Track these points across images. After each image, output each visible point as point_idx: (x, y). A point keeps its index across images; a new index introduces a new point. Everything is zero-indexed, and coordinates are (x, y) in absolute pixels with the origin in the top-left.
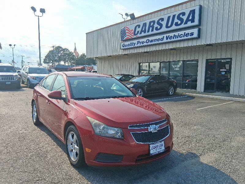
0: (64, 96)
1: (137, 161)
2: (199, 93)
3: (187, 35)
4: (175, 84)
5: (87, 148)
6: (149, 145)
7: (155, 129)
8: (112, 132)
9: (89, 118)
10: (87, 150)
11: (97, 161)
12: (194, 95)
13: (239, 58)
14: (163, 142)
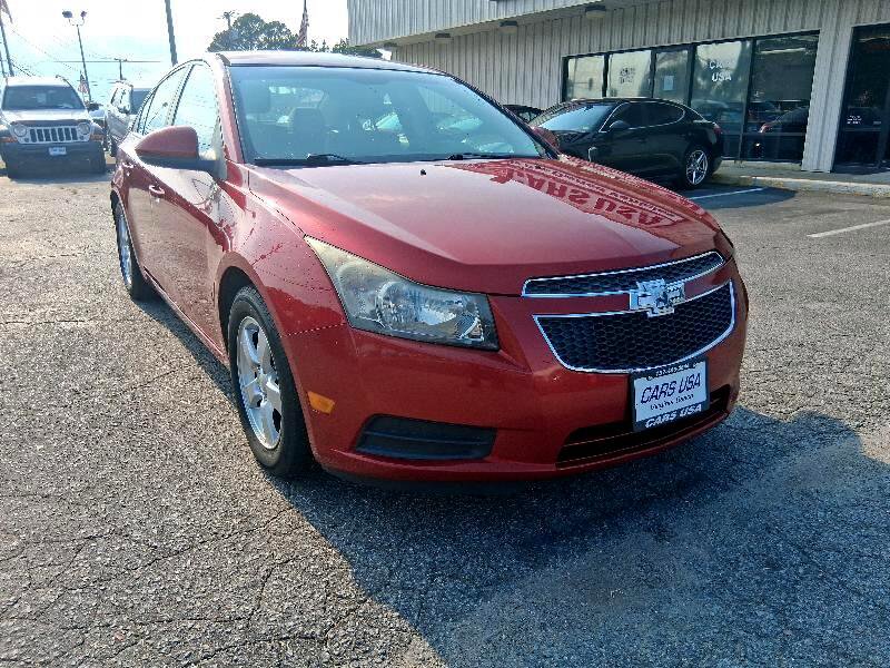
0: (209, 154)
1: (566, 455)
2: (817, 174)
4: (714, 140)
5: (315, 391)
6: (630, 378)
7: (664, 299)
8: (437, 314)
9: (317, 246)
10: (317, 402)
11: (369, 456)
14: (701, 367)
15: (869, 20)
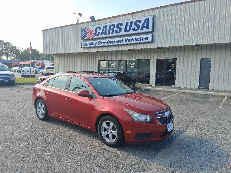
3: (143, 39)
4: (134, 80)
6: (167, 125)
8: (143, 118)
9: (125, 109)
10: (128, 132)
11: (136, 139)
12: (149, 88)
13: (182, 59)
14: (172, 123)
15: (159, 58)
